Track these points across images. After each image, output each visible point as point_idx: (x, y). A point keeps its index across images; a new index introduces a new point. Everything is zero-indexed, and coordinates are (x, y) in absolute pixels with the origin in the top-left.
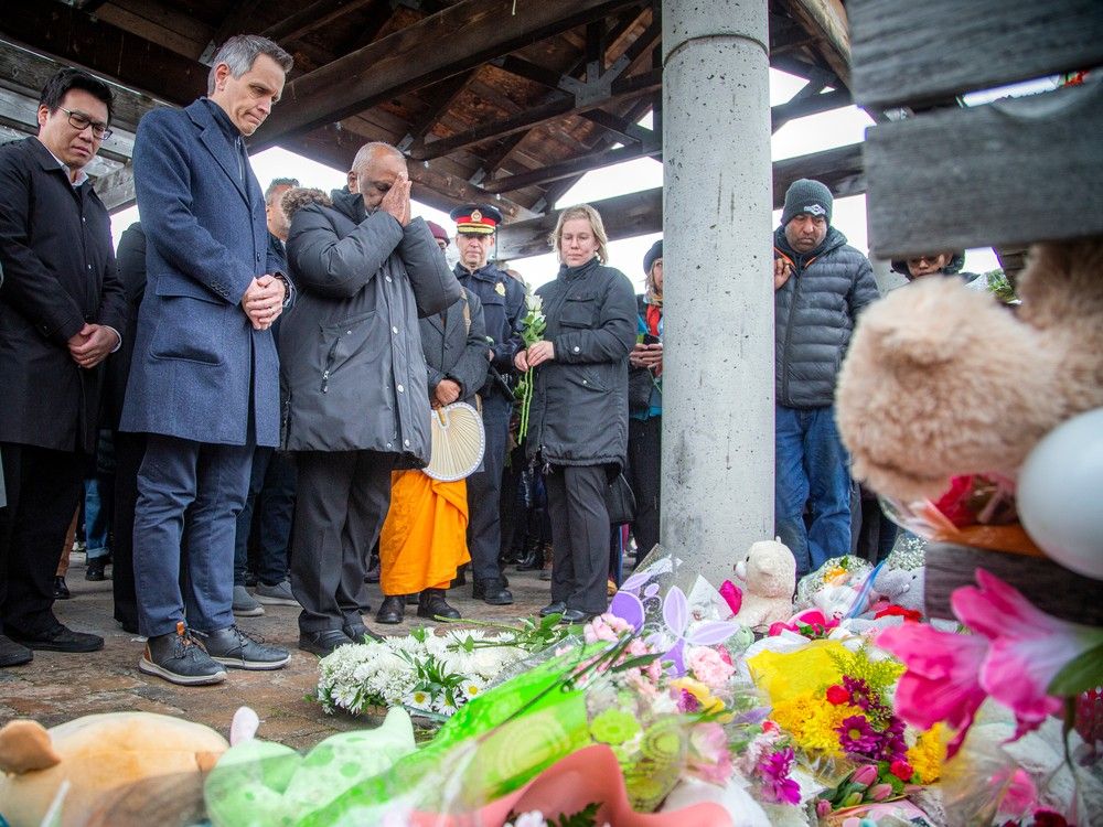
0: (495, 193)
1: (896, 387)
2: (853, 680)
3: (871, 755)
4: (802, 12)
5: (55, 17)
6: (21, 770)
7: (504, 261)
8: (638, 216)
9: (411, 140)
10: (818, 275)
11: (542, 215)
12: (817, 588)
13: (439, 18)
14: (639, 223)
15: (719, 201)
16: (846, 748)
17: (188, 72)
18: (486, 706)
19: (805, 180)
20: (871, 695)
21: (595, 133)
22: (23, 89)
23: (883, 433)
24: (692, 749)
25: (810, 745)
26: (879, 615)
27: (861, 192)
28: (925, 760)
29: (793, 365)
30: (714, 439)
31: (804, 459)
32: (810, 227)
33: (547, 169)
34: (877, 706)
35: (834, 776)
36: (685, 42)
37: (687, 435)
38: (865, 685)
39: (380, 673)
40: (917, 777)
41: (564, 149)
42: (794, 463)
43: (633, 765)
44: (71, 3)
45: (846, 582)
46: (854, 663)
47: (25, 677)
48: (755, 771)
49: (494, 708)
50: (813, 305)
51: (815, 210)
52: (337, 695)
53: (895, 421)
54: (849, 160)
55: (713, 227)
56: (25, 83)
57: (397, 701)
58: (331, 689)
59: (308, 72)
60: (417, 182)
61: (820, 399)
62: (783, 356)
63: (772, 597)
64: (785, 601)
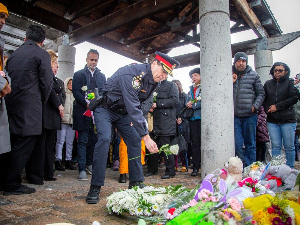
0: (147, 54)
2: (275, 206)
4: (236, 4)
5: (23, 5)
8: (188, 61)
9: (123, 39)
10: (245, 79)
12: (249, 171)
13: (134, 6)
14: (189, 63)
15: (217, 58)
17: (61, 20)
20: (281, 210)
21: (175, 37)
22: (13, 25)
26: (269, 180)
27: (252, 54)
29: (239, 105)
30: (217, 127)
31: (242, 133)
32: (242, 63)
33: (162, 47)
34: (283, 214)
36: (206, 13)
37: (209, 126)
38: (279, 207)
39: (127, 202)
41: (167, 42)
42: (239, 133)
44: (28, 1)
45: (258, 170)
47: (17, 203)
50: (244, 88)
51: (243, 58)
52: (114, 209)
54: (249, 45)
55: (215, 66)
56: (14, 23)
57: (133, 211)
58: (112, 207)
59: (95, 20)
60: (125, 51)
61: (246, 115)
62: (235, 102)
63: (236, 174)
64: (240, 175)
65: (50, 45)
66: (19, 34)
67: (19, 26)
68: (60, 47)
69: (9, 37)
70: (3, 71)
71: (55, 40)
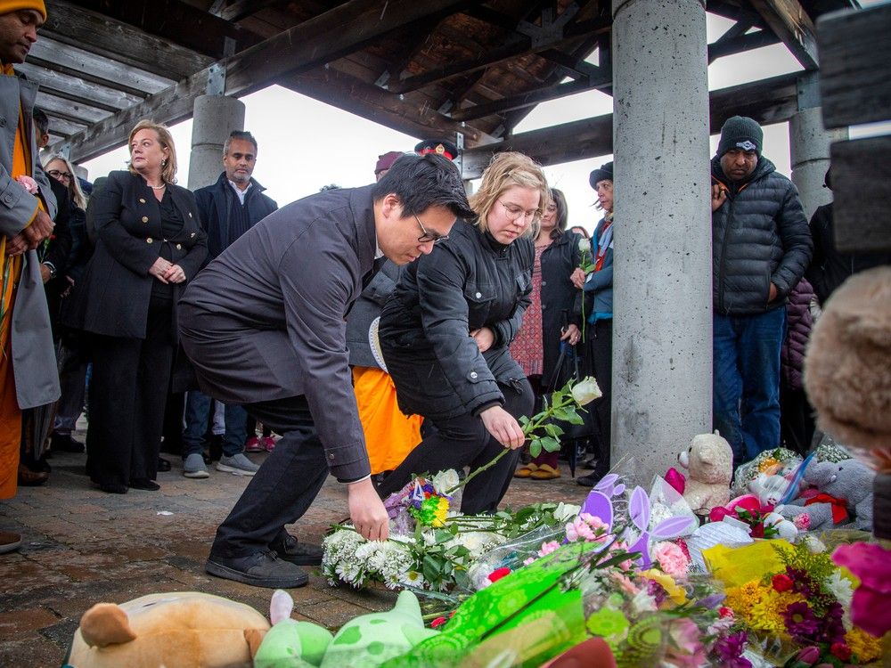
0: (461, 121)
1: (857, 363)
2: (796, 570)
3: (813, 637)
6: (104, 644)
7: (468, 180)
8: (584, 142)
9: (388, 77)
10: (749, 199)
11: (501, 140)
12: (752, 476)
14: (587, 148)
15: (663, 135)
16: (790, 631)
17: (200, 21)
18: (495, 600)
19: (738, 118)
20: (812, 584)
21: (547, 68)
22: (62, 37)
23: (845, 398)
24: (672, 641)
25: (758, 626)
26: (808, 503)
27: (784, 120)
28: (861, 642)
29: (729, 278)
30: (659, 343)
31: (739, 362)
32: (742, 160)
33: (506, 99)
34: (817, 593)
35: (781, 656)
37: (635, 339)
38: (806, 575)
39: (378, 552)
40: (855, 658)
41: (520, 83)
42: (730, 363)
43: (621, 654)
45: (779, 472)
46: (795, 555)
47: (74, 546)
48: (714, 651)
49: (502, 602)
50: (746, 226)
51: (747, 145)
52: (341, 570)
53: (857, 390)
54: (775, 92)
55: (658, 158)
56: (64, 32)
57: (394, 577)
58: (335, 565)
59: (304, 21)
60: (394, 112)
61: (752, 308)
62: (718, 270)
63: (712, 483)
64: (723, 486)
65: (170, 97)
66: (79, 64)
67: (79, 40)
68: (199, 101)
69: (52, 73)
70: (31, 176)
71: (184, 81)
